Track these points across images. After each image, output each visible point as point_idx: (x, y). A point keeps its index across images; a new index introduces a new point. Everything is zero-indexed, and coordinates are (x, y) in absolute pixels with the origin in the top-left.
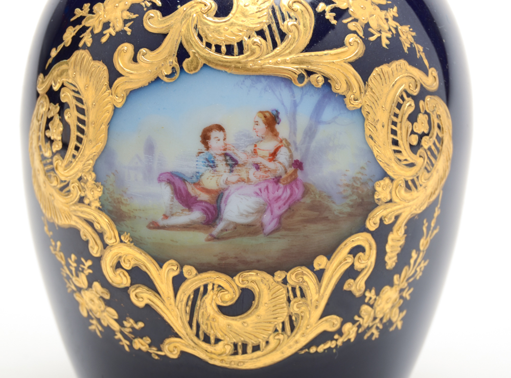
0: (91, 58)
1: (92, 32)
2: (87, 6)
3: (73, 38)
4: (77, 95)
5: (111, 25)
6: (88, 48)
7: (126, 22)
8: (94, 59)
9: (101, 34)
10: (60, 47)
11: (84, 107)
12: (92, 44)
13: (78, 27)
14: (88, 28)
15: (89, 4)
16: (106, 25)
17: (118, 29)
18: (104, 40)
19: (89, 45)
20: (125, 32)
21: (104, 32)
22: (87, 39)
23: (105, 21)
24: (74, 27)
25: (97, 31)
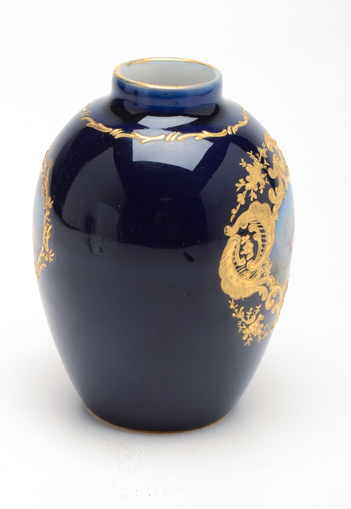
0: (260, 204)
1: (254, 191)
2: (241, 180)
3: (245, 199)
4: (259, 225)
5: (260, 184)
6: (257, 200)
7: (264, 179)
8: (262, 203)
9: (259, 190)
10: (238, 207)
11: (264, 229)
12: (258, 197)
13: (245, 192)
14: (251, 190)
15: (242, 179)
16: (259, 185)
17: (264, 184)
18: (261, 192)
19: (256, 198)
20: (267, 184)
21: (260, 188)
22: (253, 196)
23: (257, 183)
24: (242, 193)
25: (256, 190)
